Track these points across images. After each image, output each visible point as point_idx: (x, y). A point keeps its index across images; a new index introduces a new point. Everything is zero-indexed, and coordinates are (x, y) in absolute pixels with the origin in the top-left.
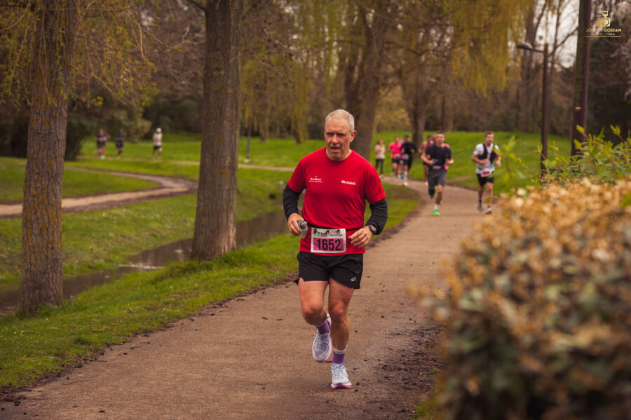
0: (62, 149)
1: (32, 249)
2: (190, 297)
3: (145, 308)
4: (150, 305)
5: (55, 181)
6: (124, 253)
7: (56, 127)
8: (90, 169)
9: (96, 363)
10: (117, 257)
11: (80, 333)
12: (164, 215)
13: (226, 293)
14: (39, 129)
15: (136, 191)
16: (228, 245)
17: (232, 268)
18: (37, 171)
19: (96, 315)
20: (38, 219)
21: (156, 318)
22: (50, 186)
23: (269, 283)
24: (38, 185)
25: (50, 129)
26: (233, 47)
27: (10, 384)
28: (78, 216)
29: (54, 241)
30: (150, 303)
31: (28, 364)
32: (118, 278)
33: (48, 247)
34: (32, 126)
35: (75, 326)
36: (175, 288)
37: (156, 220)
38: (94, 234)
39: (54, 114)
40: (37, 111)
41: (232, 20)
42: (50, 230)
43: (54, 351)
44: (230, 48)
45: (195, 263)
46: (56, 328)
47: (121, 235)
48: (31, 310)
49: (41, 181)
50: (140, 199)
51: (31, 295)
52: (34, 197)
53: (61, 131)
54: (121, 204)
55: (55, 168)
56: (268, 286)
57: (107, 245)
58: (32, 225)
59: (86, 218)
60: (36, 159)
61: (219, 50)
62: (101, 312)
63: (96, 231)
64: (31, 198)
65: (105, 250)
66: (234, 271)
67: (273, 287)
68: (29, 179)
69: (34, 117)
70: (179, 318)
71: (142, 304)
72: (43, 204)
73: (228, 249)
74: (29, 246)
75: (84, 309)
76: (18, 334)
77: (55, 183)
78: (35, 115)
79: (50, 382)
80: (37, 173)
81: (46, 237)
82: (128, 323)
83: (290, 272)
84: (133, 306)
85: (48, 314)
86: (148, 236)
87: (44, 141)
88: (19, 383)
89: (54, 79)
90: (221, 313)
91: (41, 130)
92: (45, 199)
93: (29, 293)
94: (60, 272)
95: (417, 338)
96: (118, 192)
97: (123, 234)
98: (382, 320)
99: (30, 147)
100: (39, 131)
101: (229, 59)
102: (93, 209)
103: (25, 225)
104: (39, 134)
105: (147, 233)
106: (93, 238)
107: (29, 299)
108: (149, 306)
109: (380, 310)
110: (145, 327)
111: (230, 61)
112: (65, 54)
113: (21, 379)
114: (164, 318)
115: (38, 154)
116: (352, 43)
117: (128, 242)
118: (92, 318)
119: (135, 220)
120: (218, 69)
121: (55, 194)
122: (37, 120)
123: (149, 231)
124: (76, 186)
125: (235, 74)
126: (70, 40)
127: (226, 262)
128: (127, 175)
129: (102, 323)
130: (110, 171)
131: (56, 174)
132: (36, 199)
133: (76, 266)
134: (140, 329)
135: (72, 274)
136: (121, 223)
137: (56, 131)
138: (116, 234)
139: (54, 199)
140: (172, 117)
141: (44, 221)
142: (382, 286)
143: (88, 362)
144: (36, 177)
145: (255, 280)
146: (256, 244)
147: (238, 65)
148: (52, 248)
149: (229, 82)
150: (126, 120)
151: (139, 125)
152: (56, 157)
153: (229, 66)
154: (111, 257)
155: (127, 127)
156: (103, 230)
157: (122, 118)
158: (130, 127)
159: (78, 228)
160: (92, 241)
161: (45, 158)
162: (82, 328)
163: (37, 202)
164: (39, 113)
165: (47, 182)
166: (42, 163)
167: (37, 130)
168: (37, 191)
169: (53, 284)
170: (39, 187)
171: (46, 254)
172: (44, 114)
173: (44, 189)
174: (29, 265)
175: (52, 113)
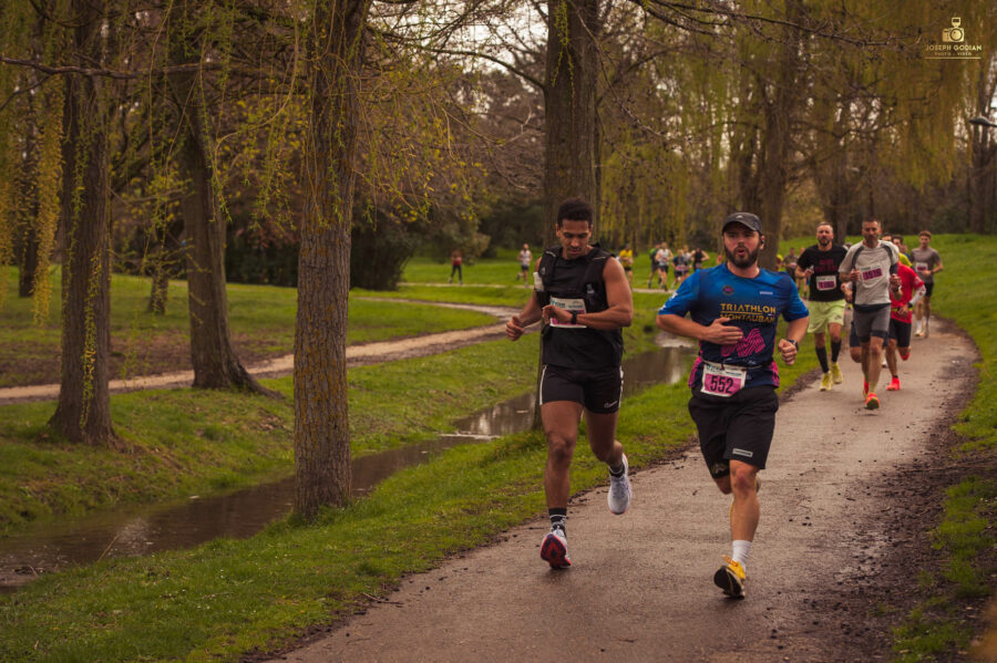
0: (345, 288)
1: (308, 428)
2: (529, 490)
3: (464, 510)
4: (472, 505)
5: (337, 333)
6: (449, 417)
7: (335, 257)
9: (386, 606)
10: (440, 424)
11: (367, 556)
12: (503, 362)
13: (581, 483)
14: (313, 260)
18: (311, 320)
19: (395, 524)
20: (314, 387)
21: (479, 527)
22: (330, 340)
23: (641, 464)
24: (313, 340)
25: (328, 261)
26: (582, 137)
27: (256, 648)
29: (337, 416)
30: (472, 501)
31: (287, 612)
32: (438, 454)
33: (329, 425)
34: (303, 258)
35: (363, 543)
36: (511, 474)
37: (492, 369)
38: (409, 393)
39: (333, 240)
40: (310, 237)
41: (581, 100)
42: (331, 401)
43: (327, 589)
44: (578, 138)
45: (538, 436)
46: (335, 547)
47: (446, 392)
48: (308, 515)
49: (317, 335)
50: (472, 339)
51: (308, 493)
52: (308, 356)
53: (343, 264)
54: (448, 348)
55: (336, 315)
57: (427, 408)
58: (306, 395)
59: (400, 370)
60: (310, 303)
61: (564, 141)
62: (402, 519)
63: (412, 388)
64: (304, 358)
65: (423, 413)
68: (301, 331)
69: (305, 245)
70: (511, 525)
71: (461, 504)
72: (321, 366)
74: (304, 425)
75: (380, 512)
76: (281, 559)
77: (336, 336)
78: (306, 242)
79: (314, 641)
80: (312, 324)
81: (326, 412)
82: (438, 537)
84: (446, 507)
85: (330, 521)
86: (481, 392)
87: (320, 279)
88: (269, 645)
91: (315, 263)
92: (323, 358)
93: (306, 491)
94: (347, 460)
96: (445, 331)
97: (448, 391)
100: (313, 265)
101: (577, 153)
102: (411, 359)
103: (297, 396)
104: (313, 268)
105: (481, 387)
106: (408, 397)
107: (305, 499)
108: (469, 507)
110: (461, 543)
111: (580, 156)
112: (345, 155)
113: (273, 638)
114: (490, 527)
115: (312, 296)
116: (747, 124)
117: (455, 401)
118: (388, 528)
119: (464, 370)
121: (337, 352)
122: (310, 249)
123: (483, 385)
125: (587, 172)
126: (351, 137)
128: (459, 307)
130: (436, 302)
131: (337, 324)
133: (383, 438)
134: (454, 545)
135: (379, 449)
136: (446, 375)
137: (335, 262)
138: (438, 392)
139: (336, 359)
140: (518, 229)
141: (323, 390)
143: (374, 604)
144: (310, 328)
148: (336, 427)
149: (579, 184)
150: (458, 236)
151: (475, 241)
152: (336, 300)
153: (578, 163)
154: (431, 424)
155: (461, 245)
156: (422, 387)
157: (453, 232)
158: (464, 244)
159: (388, 385)
160: (406, 402)
161: (322, 302)
162: (371, 547)
163: (312, 363)
164: (312, 239)
165: (325, 335)
166: (318, 309)
167: (310, 263)
168: (312, 348)
169: (338, 477)
170: (314, 343)
171: (326, 435)
172: (318, 240)
173: (322, 344)
174: (304, 451)
175: (330, 239)
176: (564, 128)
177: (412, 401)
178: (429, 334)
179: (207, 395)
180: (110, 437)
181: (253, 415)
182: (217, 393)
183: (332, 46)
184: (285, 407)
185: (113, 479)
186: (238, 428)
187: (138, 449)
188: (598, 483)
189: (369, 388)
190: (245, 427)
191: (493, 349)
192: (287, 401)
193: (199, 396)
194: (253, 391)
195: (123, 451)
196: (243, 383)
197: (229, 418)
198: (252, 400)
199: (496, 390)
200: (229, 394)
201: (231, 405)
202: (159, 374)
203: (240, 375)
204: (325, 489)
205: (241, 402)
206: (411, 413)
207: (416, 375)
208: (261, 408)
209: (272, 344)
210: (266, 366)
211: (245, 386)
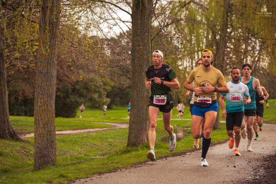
0: (54, 81)
1: (39, 135)
5: (51, 98)
6: (94, 152)
7: (51, 69)
10: (91, 154)
11: (62, 173)
12: (115, 136)
14: (42, 70)
20: (42, 119)
21: (106, 168)
22: (48, 101)
23: (169, 155)
25: (48, 70)
26: (146, 34)
29: (51, 131)
33: (48, 134)
34: (38, 69)
37: (111, 138)
39: (50, 62)
40: (41, 61)
42: (49, 125)
43: (46, 180)
45: (129, 149)
47: (93, 144)
49: (44, 99)
50: (104, 130)
51: (39, 161)
52: (39, 107)
53: (54, 71)
54: (94, 132)
55: (51, 91)
58: (39, 122)
59: (75, 137)
63: (80, 142)
64: (38, 108)
65: (84, 150)
68: (37, 97)
69: (39, 64)
70: (119, 168)
72: (45, 111)
76: (28, 175)
80: (42, 94)
81: (47, 129)
82: (90, 170)
83: (180, 151)
84: (93, 164)
86: (107, 145)
87: (45, 77)
90: (142, 166)
91: (43, 71)
92: (46, 108)
94: (55, 148)
97: (94, 144)
99: (37, 80)
100: (42, 71)
101: (144, 40)
104: (42, 73)
105: (107, 144)
107: (38, 163)
110: (99, 171)
114: (110, 168)
115: (41, 84)
117: (97, 147)
119: (101, 138)
120: (139, 46)
122: (41, 65)
123: (108, 143)
124: (73, 126)
125: (148, 48)
131: (51, 95)
132: (41, 108)
133: (69, 158)
134: (97, 172)
136: (93, 138)
137: (51, 71)
138: (90, 144)
139: (51, 108)
141: (45, 120)
144: (41, 96)
147: (149, 43)
148: (50, 135)
149: (145, 52)
150: (98, 98)
151: (105, 100)
152: (51, 85)
153: (145, 44)
154: (88, 154)
155: (99, 102)
156: (84, 142)
157: (96, 97)
158: (100, 102)
159: (71, 141)
160: (78, 147)
161: (45, 86)
164: (42, 62)
165: (47, 99)
166: (44, 89)
167: (41, 71)
168: (41, 104)
169: (51, 154)
170: (42, 102)
171: (47, 138)
172: (44, 62)
173: (45, 102)
174: (38, 144)
175: (49, 61)
176: (139, 30)
177: (80, 146)
178: (87, 129)
181: (18, 148)
184: (31, 146)
186: (12, 152)
189: (63, 141)
190: (15, 152)
191: (112, 132)
192: (31, 144)
194: (18, 140)
197: (8, 149)
198: (18, 143)
199: (113, 145)
200: (8, 141)
201: (9, 145)
203: (13, 134)
204: (46, 159)
205: (13, 144)
206: (80, 150)
207: (82, 138)
208: (21, 146)
210: (23, 136)
211: (15, 138)
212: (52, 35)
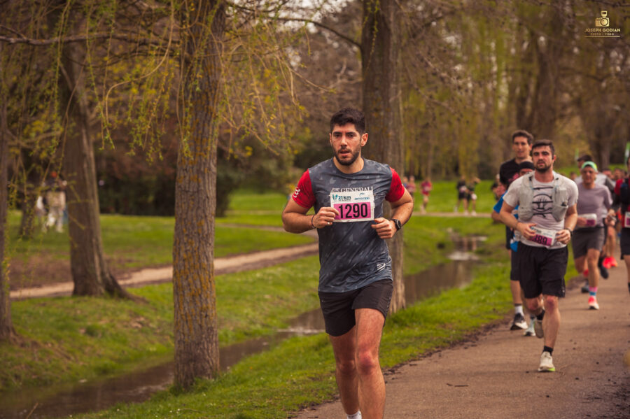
0: (212, 207)
1: (184, 317)
3: (309, 378)
4: (315, 374)
5: (207, 242)
6: (282, 317)
7: (204, 184)
8: (239, 225)
10: (275, 321)
11: (241, 410)
13: (398, 358)
14: (187, 186)
15: (291, 247)
16: (397, 303)
17: (403, 329)
18: (187, 233)
19: (257, 388)
20: (189, 285)
21: (323, 389)
22: (201, 248)
23: (444, 344)
24: (188, 248)
25: (199, 186)
26: (392, 86)
28: (230, 278)
29: (208, 308)
30: (315, 371)
32: (277, 344)
33: (201, 315)
34: (179, 184)
35: (235, 401)
37: (315, 279)
38: (248, 297)
39: (202, 169)
40: (184, 167)
41: (391, 56)
42: (202, 296)
44: (389, 86)
46: (215, 404)
47: (278, 297)
48: (186, 386)
49: (191, 244)
50: (296, 256)
51: (186, 369)
52: (184, 260)
53: (211, 188)
55: (205, 228)
56: (443, 348)
57: (263, 309)
58: (183, 292)
59: (239, 280)
60: (185, 219)
61: (377, 89)
62: (263, 385)
63: (250, 293)
64: (181, 262)
65: (261, 314)
66: (405, 332)
67: (449, 348)
68: (178, 241)
69: (181, 174)
71: (306, 374)
72: (194, 268)
73: (397, 308)
74: (181, 315)
75: (244, 382)
76: (174, 413)
77: (206, 244)
78: (182, 171)
80: (187, 235)
81: (199, 304)
82: (292, 396)
83: (468, 331)
84: (295, 376)
85: (204, 389)
86: (307, 297)
87: (193, 200)
89: (200, 132)
90: (394, 381)
91: (189, 188)
92: (196, 262)
93: (183, 367)
94: (216, 342)
95: (619, 401)
97: (280, 296)
98: (577, 382)
99: (178, 207)
100: (187, 189)
101: (389, 98)
102: (246, 269)
103: (176, 292)
104: (187, 192)
105: (306, 293)
106: (248, 301)
107: (183, 374)
108: (314, 376)
109: (574, 370)
110: (311, 400)
111: (390, 101)
112: (211, 103)
114: (332, 388)
115: (187, 213)
116: (523, 71)
117: (285, 304)
118: (253, 391)
119: (292, 279)
120: (377, 110)
121: (207, 257)
122: (185, 177)
123: (308, 291)
124: (226, 244)
125: (396, 114)
126: (216, 89)
127: (395, 321)
129: (264, 397)
130: (262, 226)
131: (207, 235)
132: (186, 264)
133: (231, 334)
134: (306, 402)
136: (277, 283)
137: (205, 187)
138: (272, 296)
139: (206, 263)
141: (196, 287)
142: (573, 343)
144: (185, 239)
145: (429, 342)
146: (427, 301)
147: (398, 104)
148: (206, 316)
149: (390, 123)
150: (276, 171)
151: (291, 173)
152: (206, 216)
153: (389, 106)
154: (268, 321)
156: (258, 293)
157: (271, 167)
159: (231, 291)
160: (247, 305)
161: (195, 218)
162: (243, 403)
163: (188, 267)
164: (186, 170)
165: (198, 244)
166: (192, 224)
167: (185, 187)
168: (187, 254)
169: (209, 355)
170: (189, 250)
171: (200, 322)
172: (191, 170)
173: (195, 251)
174: (182, 335)
175: (200, 168)
176: (378, 78)
177: (251, 304)
179: (86, 301)
180: (12, 335)
181: (124, 316)
182: (93, 299)
183: (200, 18)
184: (150, 310)
185: (16, 367)
186: (113, 326)
187: (35, 344)
188: (411, 358)
190: (119, 326)
193: (79, 302)
194: (123, 297)
195: (23, 345)
196: (114, 290)
197: (105, 319)
198: (123, 304)
200: (103, 300)
201: (105, 309)
202: (39, 286)
205: (113, 306)
208: (130, 311)
209: (130, 261)
210: (128, 279)
211: (116, 293)
212: (206, 115)
